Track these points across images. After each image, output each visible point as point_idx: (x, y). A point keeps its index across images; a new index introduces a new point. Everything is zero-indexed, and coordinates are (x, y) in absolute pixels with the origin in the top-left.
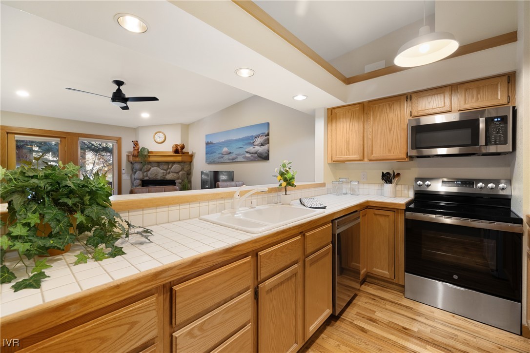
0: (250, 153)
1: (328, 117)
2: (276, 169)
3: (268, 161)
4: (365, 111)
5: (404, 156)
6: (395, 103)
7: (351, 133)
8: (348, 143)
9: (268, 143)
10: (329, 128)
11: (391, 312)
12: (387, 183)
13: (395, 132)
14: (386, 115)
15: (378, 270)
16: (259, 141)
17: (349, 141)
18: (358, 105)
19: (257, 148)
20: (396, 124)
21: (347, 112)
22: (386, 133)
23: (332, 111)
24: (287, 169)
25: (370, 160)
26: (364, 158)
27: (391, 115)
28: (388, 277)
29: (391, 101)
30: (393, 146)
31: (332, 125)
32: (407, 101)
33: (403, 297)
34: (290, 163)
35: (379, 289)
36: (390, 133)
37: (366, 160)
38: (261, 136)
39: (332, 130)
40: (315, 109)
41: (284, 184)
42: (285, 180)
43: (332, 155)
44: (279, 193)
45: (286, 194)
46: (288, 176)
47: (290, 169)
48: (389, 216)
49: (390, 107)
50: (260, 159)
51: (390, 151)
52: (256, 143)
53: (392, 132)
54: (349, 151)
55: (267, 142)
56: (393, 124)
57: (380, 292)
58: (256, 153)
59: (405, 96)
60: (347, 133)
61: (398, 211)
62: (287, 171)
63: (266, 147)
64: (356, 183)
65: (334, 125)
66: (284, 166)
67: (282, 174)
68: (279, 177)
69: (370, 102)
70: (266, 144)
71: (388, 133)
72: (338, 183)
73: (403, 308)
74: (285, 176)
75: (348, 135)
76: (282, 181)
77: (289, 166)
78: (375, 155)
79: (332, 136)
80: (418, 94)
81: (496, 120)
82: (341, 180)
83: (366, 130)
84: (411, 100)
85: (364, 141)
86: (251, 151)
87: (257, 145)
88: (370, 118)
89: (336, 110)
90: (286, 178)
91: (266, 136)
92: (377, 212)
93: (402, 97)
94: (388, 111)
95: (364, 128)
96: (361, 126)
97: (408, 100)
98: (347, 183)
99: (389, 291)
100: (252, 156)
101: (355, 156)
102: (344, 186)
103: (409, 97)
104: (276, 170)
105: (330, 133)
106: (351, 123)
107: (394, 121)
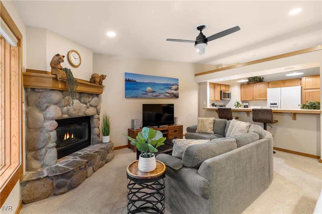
0: (169, 93)
3: (178, 99)
9: (178, 90)
16: (174, 87)
19: (173, 91)
38: (175, 85)
52: (172, 88)
58: (172, 94)
87: (173, 90)
91: (177, 86)
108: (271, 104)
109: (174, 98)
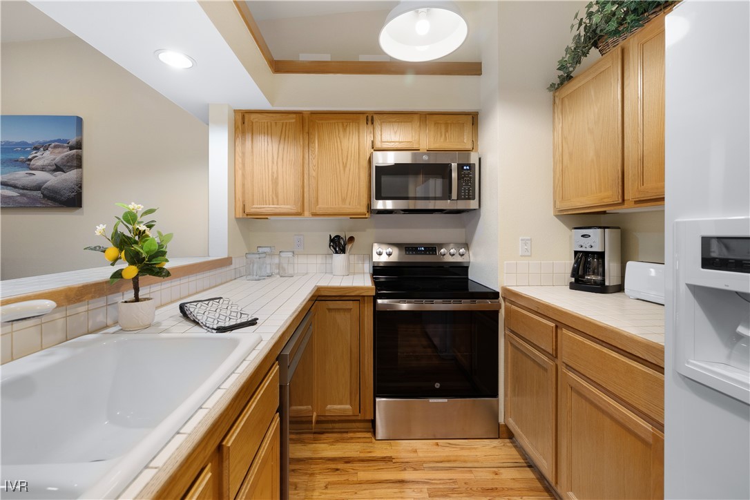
0: (15, 187)
1: (236, 129)
2: (100, 228)
3: (79, 210)
4: (306, 129)
5: (364, 209)
6: (351, 124)
7: (280, 164)
8: (275, 182)
9: (80, 166)
10: (239, 149)
11: (369, 486)
12: (337, 253)
13: (352, 170)
14: (339, 141)
15: (335, 407)
16: (47, 157)
17: (277, 178)
18: (294, 116)
19: (40, 176)
20: (353, 158)
21: (273, 124)
22: (338, 170)
23: (243, 117)
24: (142, 227)
25: (314, 215)
26: (303, 211)
27: (345, 142)
28: (351, 413)
29: (347, 119)
30: (350, 192)
31: (243, 144)
32: (367, 123)
33: (374, 440)
34: (151, 211)
35: (337, 441)
36: (344, 170)
37: (307, 213)
38: (56, 147)
39: (243, 153)
40: (208, 104)
41: (131, 271)
42: (134, 259)
43: (244, 201)
44: (110, 297)
45: (137, 299)
46: (143, 250)
47: (150, 227)
48: (351, 309)
49: (345, 130)
50: (50, 203)
51: (344, 200)
52: (35, 163)
53: (347, 169)
54: (277, 197)
55: (77, 162)
56: (349, 157)
57: (339, 446)
58: (38, 188)
59: (365, 116)
60: (273, 162)
61: (364, 300)
62: (141, 234)
63: (72, 175)
64: (290, 255)
65: (248, 143)
66: (130, 218)
67: (122, 242)
68: (113, 251)
69: (313, 113)
70: (71, 168)
71: (342, 172)
72: (257, 256)
73: (382, 465)
74: (136, 247)
75: (275, 168)
76: (123, 265)
77: (147, 219)
78: (323, 206)
79: (244, 164)
80: (381, 116)
81: (465, 168)
82: (261, 250)
83: (306, 162)
84: (372, 123)
85: (303, 180)
86: (19, 183)
87: (43, 169)
88: (314, 141)
89: (253, 116)
90: (138, 253)
91: (71, 148)
92: (332, 305)
93: (361, 116)
94: (342, 136)
95: (303, 157)
96: (300, 154)
97: (370, 122)
98: (271, 255)
99: (352, 438)
100: (22, 195)
101: (289, 206)
102: (268, 260)
103: (370, 119)
104: (101, 230)
105: (240, 160)
106: (281, 146)
107: (350, 152)
108: (708, 263)
109: (45, 207)
